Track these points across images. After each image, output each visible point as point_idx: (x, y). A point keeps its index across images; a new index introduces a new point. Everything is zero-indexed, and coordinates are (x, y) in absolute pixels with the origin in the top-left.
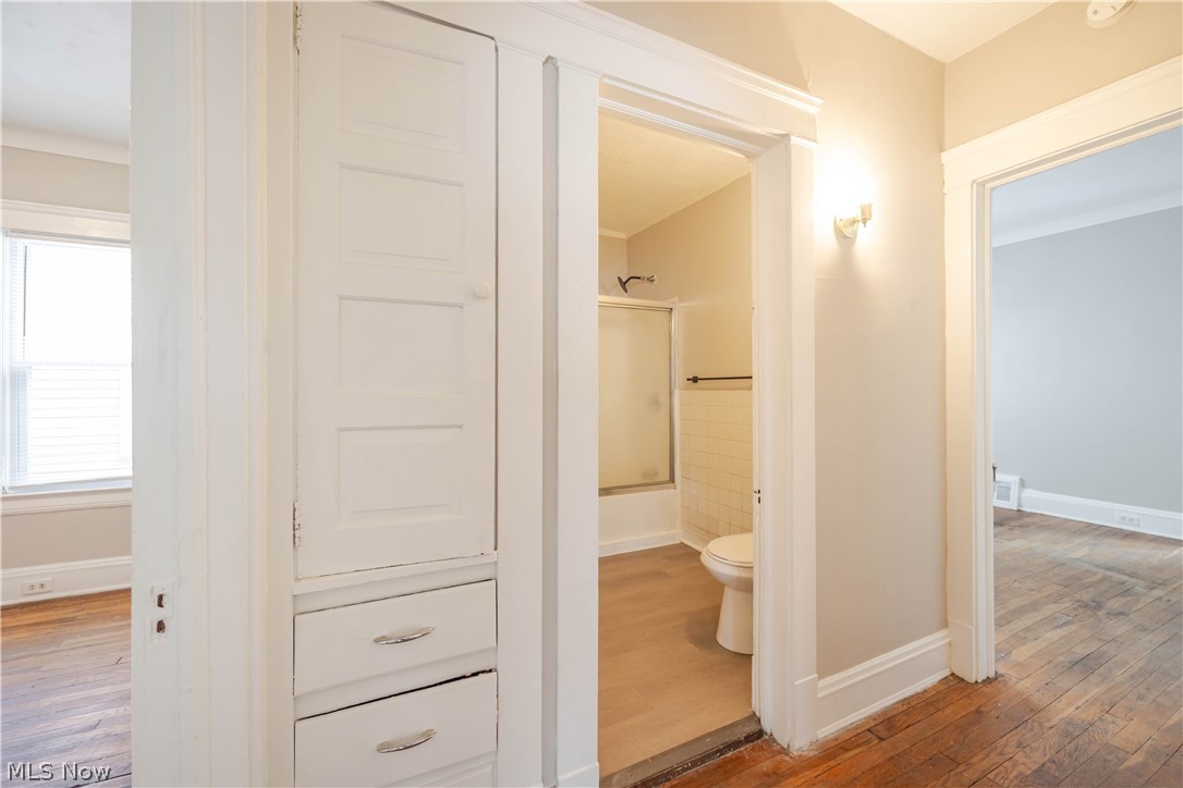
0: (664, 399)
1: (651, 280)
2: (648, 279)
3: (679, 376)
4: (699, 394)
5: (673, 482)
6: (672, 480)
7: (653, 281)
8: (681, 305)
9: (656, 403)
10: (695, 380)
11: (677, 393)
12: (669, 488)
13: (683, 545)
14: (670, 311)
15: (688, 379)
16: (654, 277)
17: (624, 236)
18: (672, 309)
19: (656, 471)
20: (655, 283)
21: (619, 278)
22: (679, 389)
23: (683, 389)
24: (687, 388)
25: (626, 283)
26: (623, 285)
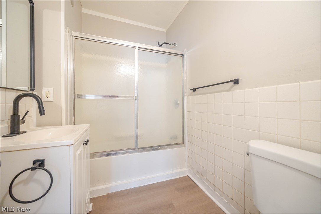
1: (174, 45)
5: (184, 144)
8: (188, 52)
10: (194, 90)
11: (185, 98)
12: (181, 147)
14: (182, 56)
15: (191, 90)
16: (177, 43)
17: (164, 30)
18: (183, 55)
19: (176, 138)
20: (176, 46)
21: (158, 43)
22: (187, 96)
23: (188, 96)
24: (190, 95)
25: (162, 45)
26: (160, 46)
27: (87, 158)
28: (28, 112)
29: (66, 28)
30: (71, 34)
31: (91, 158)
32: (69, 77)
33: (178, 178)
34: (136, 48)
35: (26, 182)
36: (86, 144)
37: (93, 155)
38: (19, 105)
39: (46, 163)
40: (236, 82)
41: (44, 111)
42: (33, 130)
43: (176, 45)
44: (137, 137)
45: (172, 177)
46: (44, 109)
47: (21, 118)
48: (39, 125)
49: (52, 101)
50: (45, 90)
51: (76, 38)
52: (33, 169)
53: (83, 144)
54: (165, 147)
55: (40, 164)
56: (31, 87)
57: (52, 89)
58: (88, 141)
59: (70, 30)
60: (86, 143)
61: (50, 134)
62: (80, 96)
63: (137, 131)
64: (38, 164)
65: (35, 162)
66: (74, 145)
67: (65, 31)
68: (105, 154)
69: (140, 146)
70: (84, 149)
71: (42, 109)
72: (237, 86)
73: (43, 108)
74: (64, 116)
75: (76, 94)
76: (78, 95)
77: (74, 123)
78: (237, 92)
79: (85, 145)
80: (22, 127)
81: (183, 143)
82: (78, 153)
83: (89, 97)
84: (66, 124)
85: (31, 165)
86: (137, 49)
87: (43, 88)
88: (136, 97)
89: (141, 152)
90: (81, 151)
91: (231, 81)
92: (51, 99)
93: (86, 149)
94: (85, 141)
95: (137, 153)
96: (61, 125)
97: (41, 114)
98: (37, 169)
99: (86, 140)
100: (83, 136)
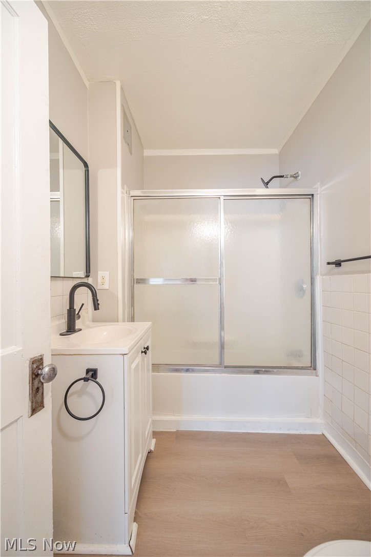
1: (295, 177)
2: (292, 176)
5: (315, 369)
8: (323, 188)
10: (338, 263)
11: (318, 279)
12: (310, 374)
14: (311, 197)
15: (329, 263)
16: (300, 173)
17: (275, 151)
18: (312, 195)
19: (298, 355)
20: (299, 178)
21: (262, 179)
22: (322, 275)
23: (324, 275)
24: (329, 273)
25: (268, 183)
26: (266, 184)
27: (148, 370)
28: (83, 304)
29: (123, 188)
30: (129, 194)
31: (153, 371)
32: (127, 254)
33: (302, 434)
34: (219, 198)
35: (80, 393)
36: (145, 353)
37: (156, 367)
38: (75, 296)
39: (99, 374)
41: (98, 304)
42: (88, 327)
43: (298, 176)
44: (222, 346)
45: (288, 430)
46: (99, 302)
47: (77, 313)
48: (95, 320)
49: (108, 288)
50: (101, 274)
51: (135, 198)
52: (86, 380)
53: (141, 352)
54: (275, 370)
55: (92, 374)
56: (87, 272)
57: (108, 273)
58: (147, 348)
59: (128, 189)
60: (146, 350)
61: (105, 334)
62: (139, 281)
63: (222, 334)
64: (90, 374)
65: (88, 371)
66: (129, 355)
67: (122, 193)
68: (172, 369)
70: (143, 360)
71: (96, 301)
73: (98, 300)
74: (121, 309)
75: (135, 277)
76: (137, 279)
77: (132, 319)
79: (143, 353)
80: (78, 324)
81: (313, 367)
82: (133, 366)
83: (154, 281)
84: (124, 321)
85: (84, 375)
86: (222, 198)
87: (99, 272)
88: (220, 279)
89: (228, 373)
90: (138, 363)
92: (106, 286)
93: (145, 359)
94: (144, 348)
95: (223, 375)
96: (118, 322)
97: (95, 309)
98: (90, 381)
99: (146, 347)
100: (141, 341)
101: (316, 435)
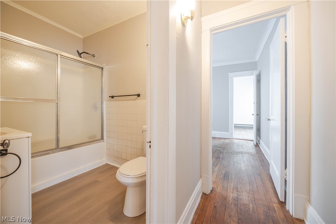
0: (99, 106)
2: (92, 55)
3: (106, 95)
4: (115, 103)
5: (103, 139)
6: (102, 138)
7: (94, 56)
8: (107, 67)
9: (95, 107)
10: (113, 97)
11: (105, 103)
12: (101, 142)
13: (107, 165)
14: (102, 69)
15: (110, 97)
16: (96, 55)
17: (81, 37)
20: (95, 57)
21: (77, 50)
22: (106, 101)
23: (107, 101)
24: (109, 101)
25: (81, 54)
26: (80, 54)
34: (57, 55)
40: (139, 95)
43: (95, 56)
69: (61, 146)
72: (139, 98)
78: (139, 101)
86: (59, 56)
88: (57, 100)
89: (62, 151)
91: (136, 95)
98: (8, 154)
101: (104, 165)
